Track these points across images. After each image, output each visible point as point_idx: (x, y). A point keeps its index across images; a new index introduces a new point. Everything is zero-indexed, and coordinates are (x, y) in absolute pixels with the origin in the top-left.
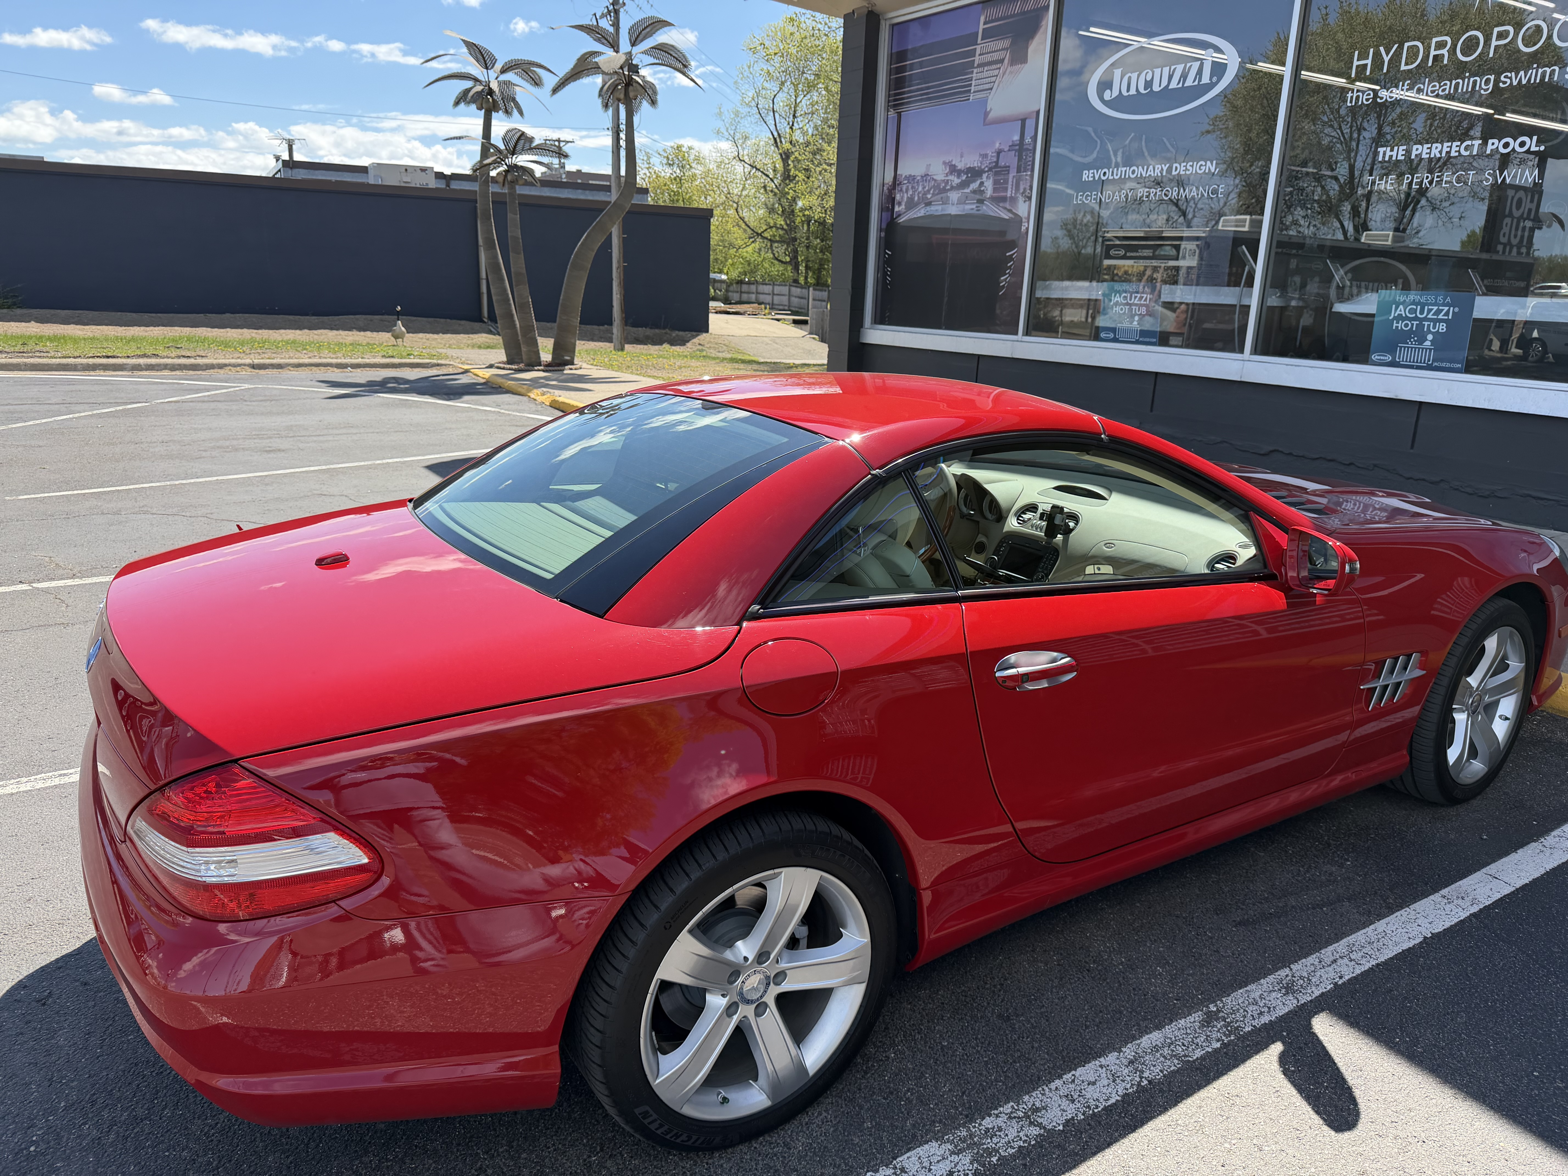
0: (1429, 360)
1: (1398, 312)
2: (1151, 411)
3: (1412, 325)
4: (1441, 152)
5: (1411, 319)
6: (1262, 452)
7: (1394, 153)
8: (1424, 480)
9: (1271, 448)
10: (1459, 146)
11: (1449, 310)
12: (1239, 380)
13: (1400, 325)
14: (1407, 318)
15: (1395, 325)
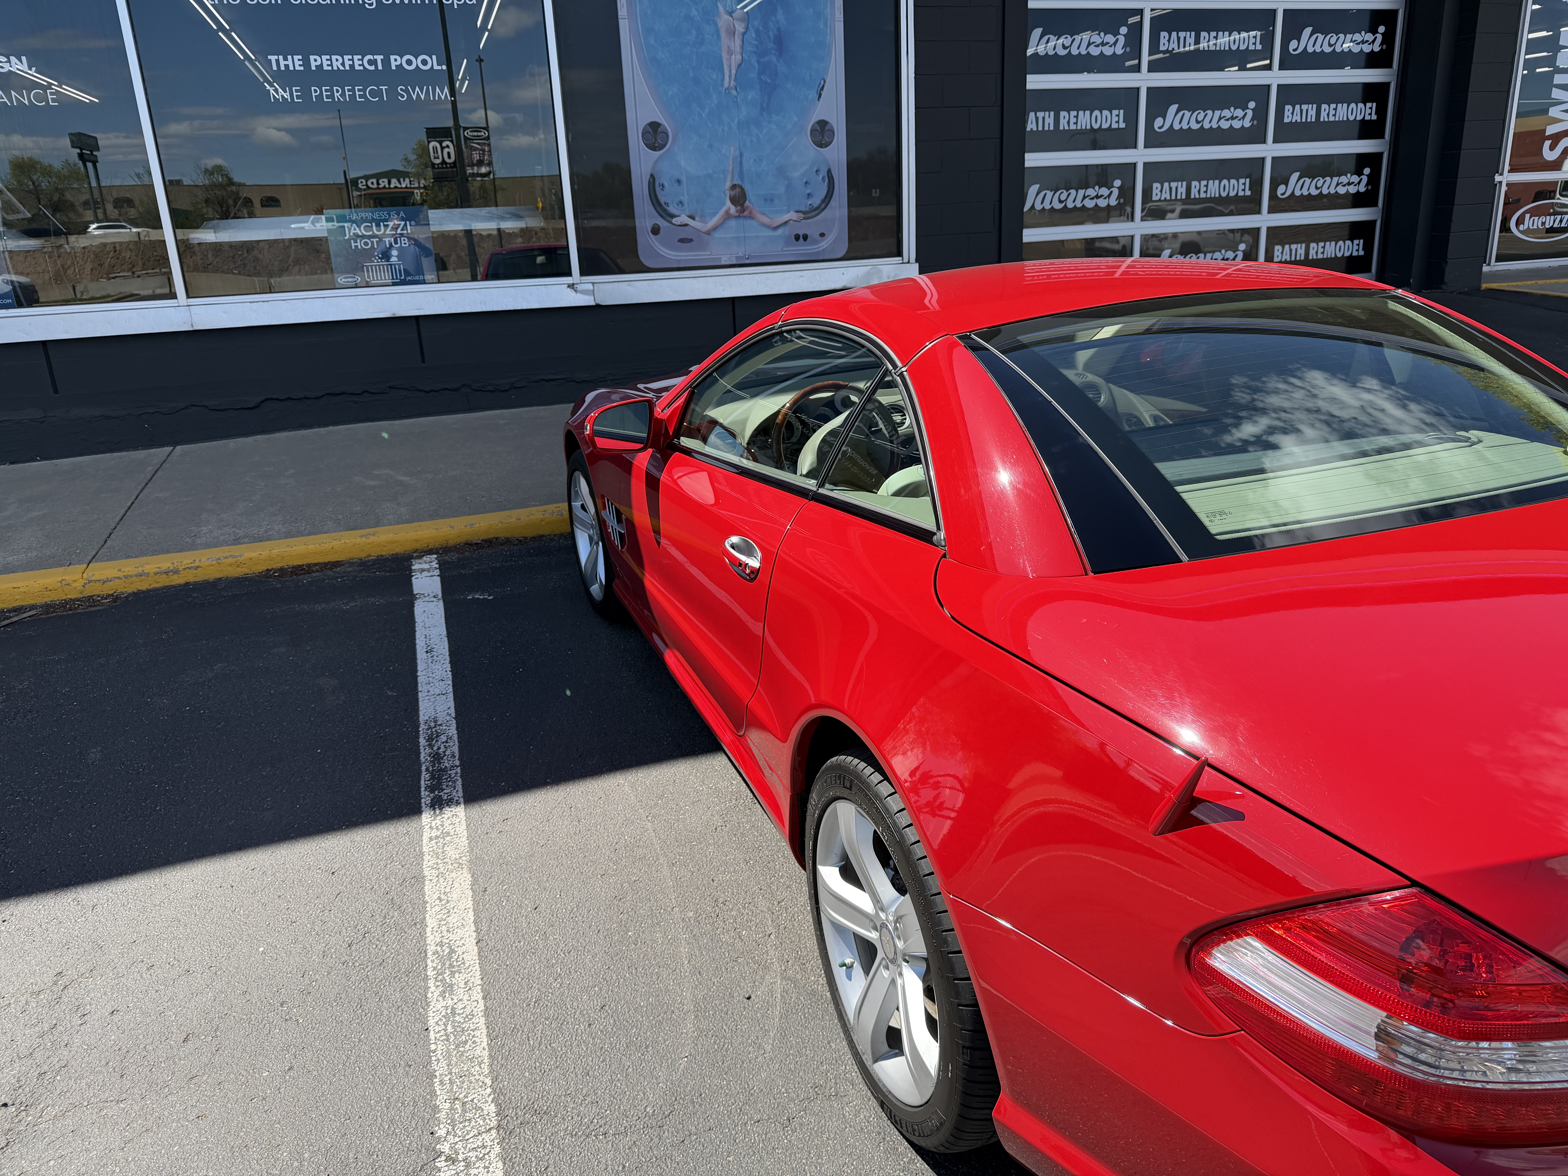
0: (401, 276)
1: (352, 231)
2: (56, 391)
3: (372, 242)
4: (343, 64)
5: (370, 237)
6: (251, 406)
7: (289, 62)
8: (446, 389)
9: (263, 398)
10: (362, 60)
11: (405, 225)
12: (191, 329)
13: (360, 244)
14: (363, 237)
15: (353, 245)
